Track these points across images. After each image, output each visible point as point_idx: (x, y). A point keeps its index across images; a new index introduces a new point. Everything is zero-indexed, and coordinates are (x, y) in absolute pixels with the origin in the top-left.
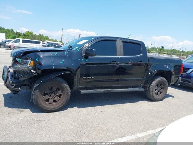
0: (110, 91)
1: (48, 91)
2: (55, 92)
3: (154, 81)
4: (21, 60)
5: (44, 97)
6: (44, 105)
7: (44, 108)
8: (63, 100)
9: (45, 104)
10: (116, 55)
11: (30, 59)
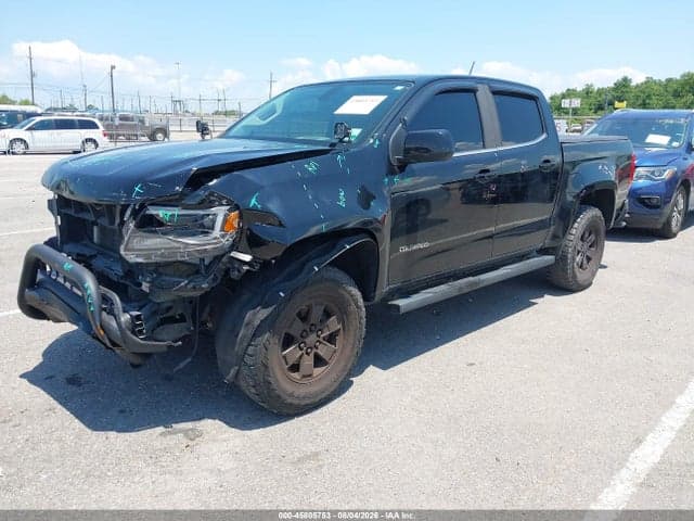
0: (476, 283)
1: (297, 328)
2: (318, 327)
3: (576, 225)
4: (177, 211)
5: (284, 357)
6: (288, 387)
7: (289, 400)
8: (348, 351)
9: (292, 381)
10: (484, 147)
11: (224, 202)
